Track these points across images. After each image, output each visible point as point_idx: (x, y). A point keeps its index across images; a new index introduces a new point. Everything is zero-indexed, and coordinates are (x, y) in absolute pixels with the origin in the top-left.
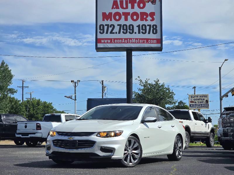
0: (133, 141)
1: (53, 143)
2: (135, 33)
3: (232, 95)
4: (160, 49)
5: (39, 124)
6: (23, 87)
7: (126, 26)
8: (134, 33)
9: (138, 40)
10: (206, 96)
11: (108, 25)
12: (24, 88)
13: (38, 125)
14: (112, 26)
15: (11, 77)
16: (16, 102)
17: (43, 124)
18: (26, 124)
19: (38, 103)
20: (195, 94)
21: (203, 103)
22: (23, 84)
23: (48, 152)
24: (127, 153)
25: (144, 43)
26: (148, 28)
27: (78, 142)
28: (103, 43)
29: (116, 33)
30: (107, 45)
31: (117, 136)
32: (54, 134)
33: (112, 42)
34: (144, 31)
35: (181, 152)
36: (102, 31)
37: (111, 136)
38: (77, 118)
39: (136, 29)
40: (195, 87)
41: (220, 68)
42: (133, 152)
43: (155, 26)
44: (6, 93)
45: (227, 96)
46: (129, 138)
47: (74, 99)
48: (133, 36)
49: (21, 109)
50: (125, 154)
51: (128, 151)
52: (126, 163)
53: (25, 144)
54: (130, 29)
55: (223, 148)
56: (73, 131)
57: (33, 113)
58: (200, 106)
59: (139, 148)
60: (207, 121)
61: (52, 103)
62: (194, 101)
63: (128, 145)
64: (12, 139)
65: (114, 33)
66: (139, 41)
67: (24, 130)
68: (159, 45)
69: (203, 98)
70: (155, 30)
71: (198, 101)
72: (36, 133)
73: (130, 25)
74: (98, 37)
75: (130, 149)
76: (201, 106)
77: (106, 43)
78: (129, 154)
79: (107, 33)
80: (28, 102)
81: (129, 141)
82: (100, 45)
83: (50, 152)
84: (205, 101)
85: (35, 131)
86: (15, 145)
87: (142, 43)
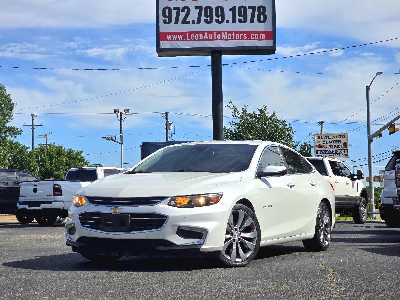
0: (242, 214)
1: (81, 219)
2: (228, 22)
3: (391, 134)
4: (271, 51)
5: (58, 185)
6: (33, 125)
7: (211, 9)
8: (225, 21)
9: (233, 35)
10: (344, 136)
11: (178, 9)
12: (35, 127)
13: (57, 187)
14: (186, 10)
15: (11, 107)
16: (23, 150)
17: (65, 185)
18: (36, 186)
19: (60, 152)
20: (322, 133)
21: (339, 149)
22: (33, 120)
23: (70, 238)
24: (230, 239)
25: (243, 39)
26: (250, 12)
27: (131, 217)
28: (170, 41)
29: (193, 22)
30: (177, 44)
31: (212, 204)
32: (81, 202)
33: (186, 39)
34: (243, 19)
35: (328, 234)
36: (168, 20)
37: (198, 205)
38: (126, 171)
39: (229, 15)
40: (322, 123)
41: (368, 89)
42: (242, 237)
43: (262, 9)
44: (3, 136)
45: (381, 135)
46: (235, 208)
47: (120, 142)
48: (224, 27)
49: (30, 163)
50: (227, 240)
51: (232, 234)
52: (230, 259)
53: (35, 221)
54: (217, 16)
55: (386, 225)
56: (121, 196)
57: (52, 169)
58: (334, 153)
59: (254, 227)
60: (356, 177)
61: (82, 152)
62: (325, 145)
63: (232, 222)
64: (12, 213)
65: (189, 23)
66: (235, 36)
67: (31, 196)
68: (270, 43)
69: (339, 139)
70: (262, 17)
71: (331, 144)
72: (54, 201)
73: (217, 8)
74: (161, 30)
75: (236, 230)
76: (336, 153)
77: (175, 41)
78: (234, 240)
79: (177, 22)
80: (42, 150)
81: (235, 215)
82: (165, 45)
83: (76, 238)
84: (341, 145)
85: (52, 198)
86: (17, 223)
87: (239, 40)
